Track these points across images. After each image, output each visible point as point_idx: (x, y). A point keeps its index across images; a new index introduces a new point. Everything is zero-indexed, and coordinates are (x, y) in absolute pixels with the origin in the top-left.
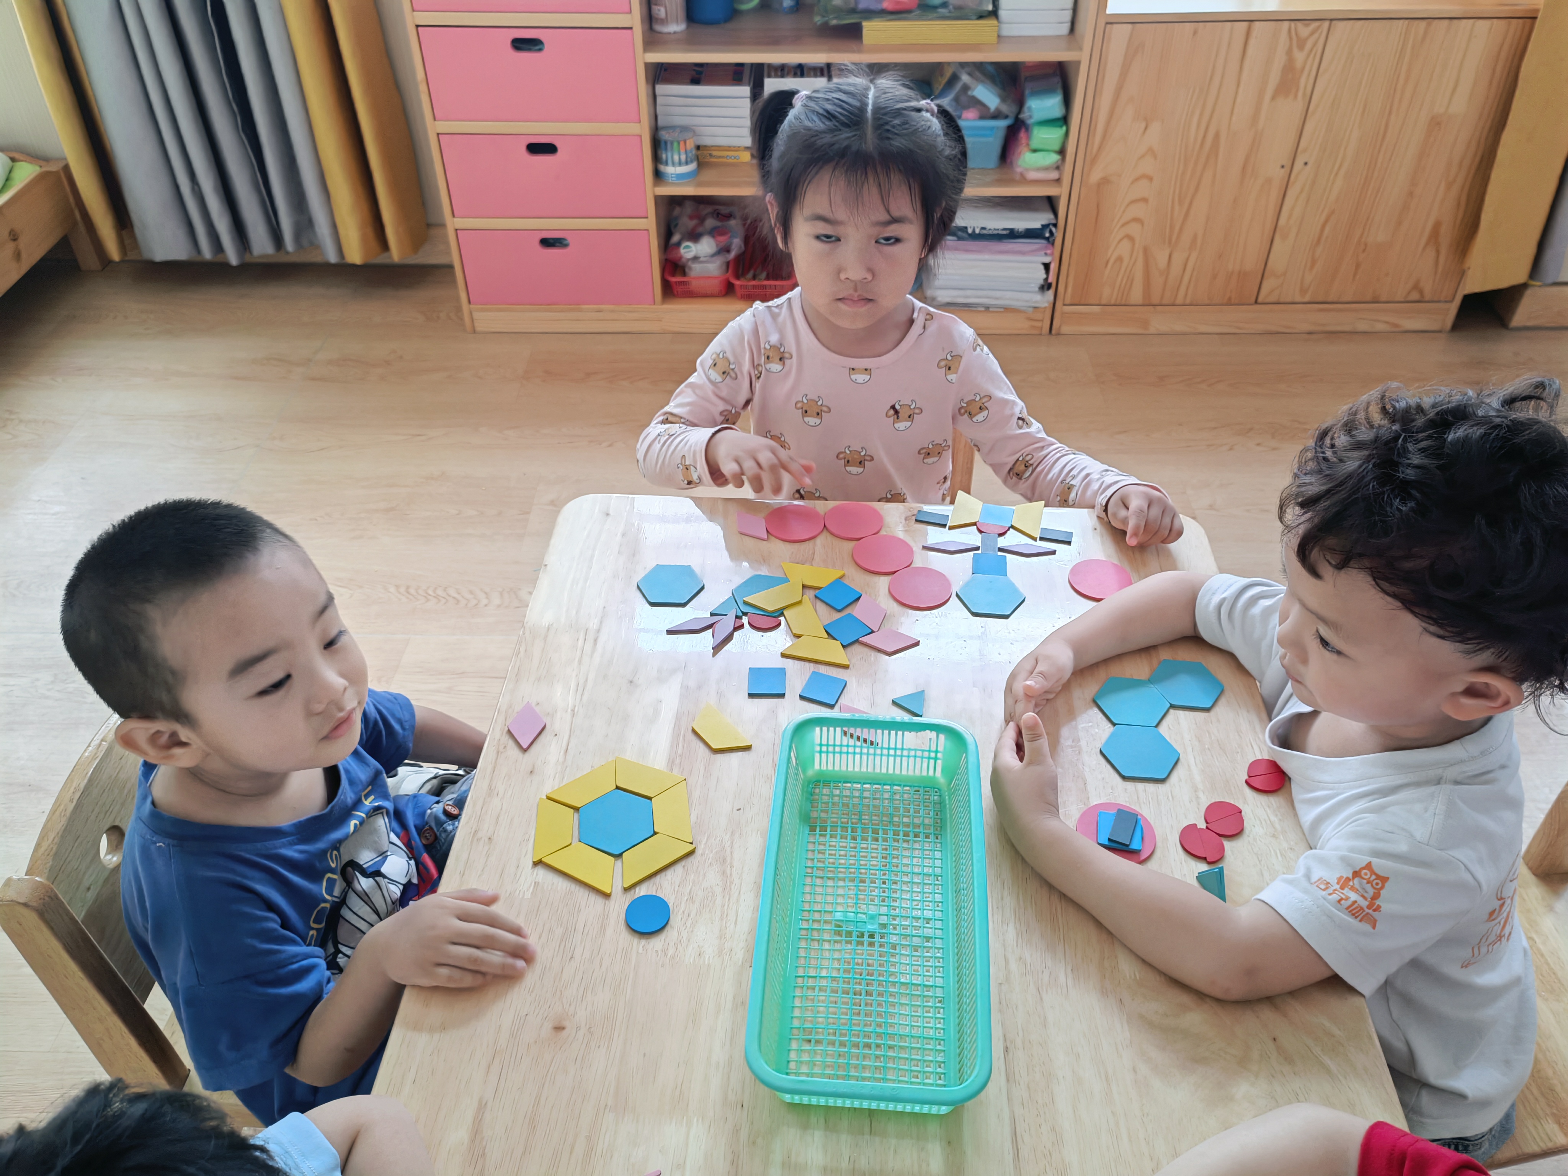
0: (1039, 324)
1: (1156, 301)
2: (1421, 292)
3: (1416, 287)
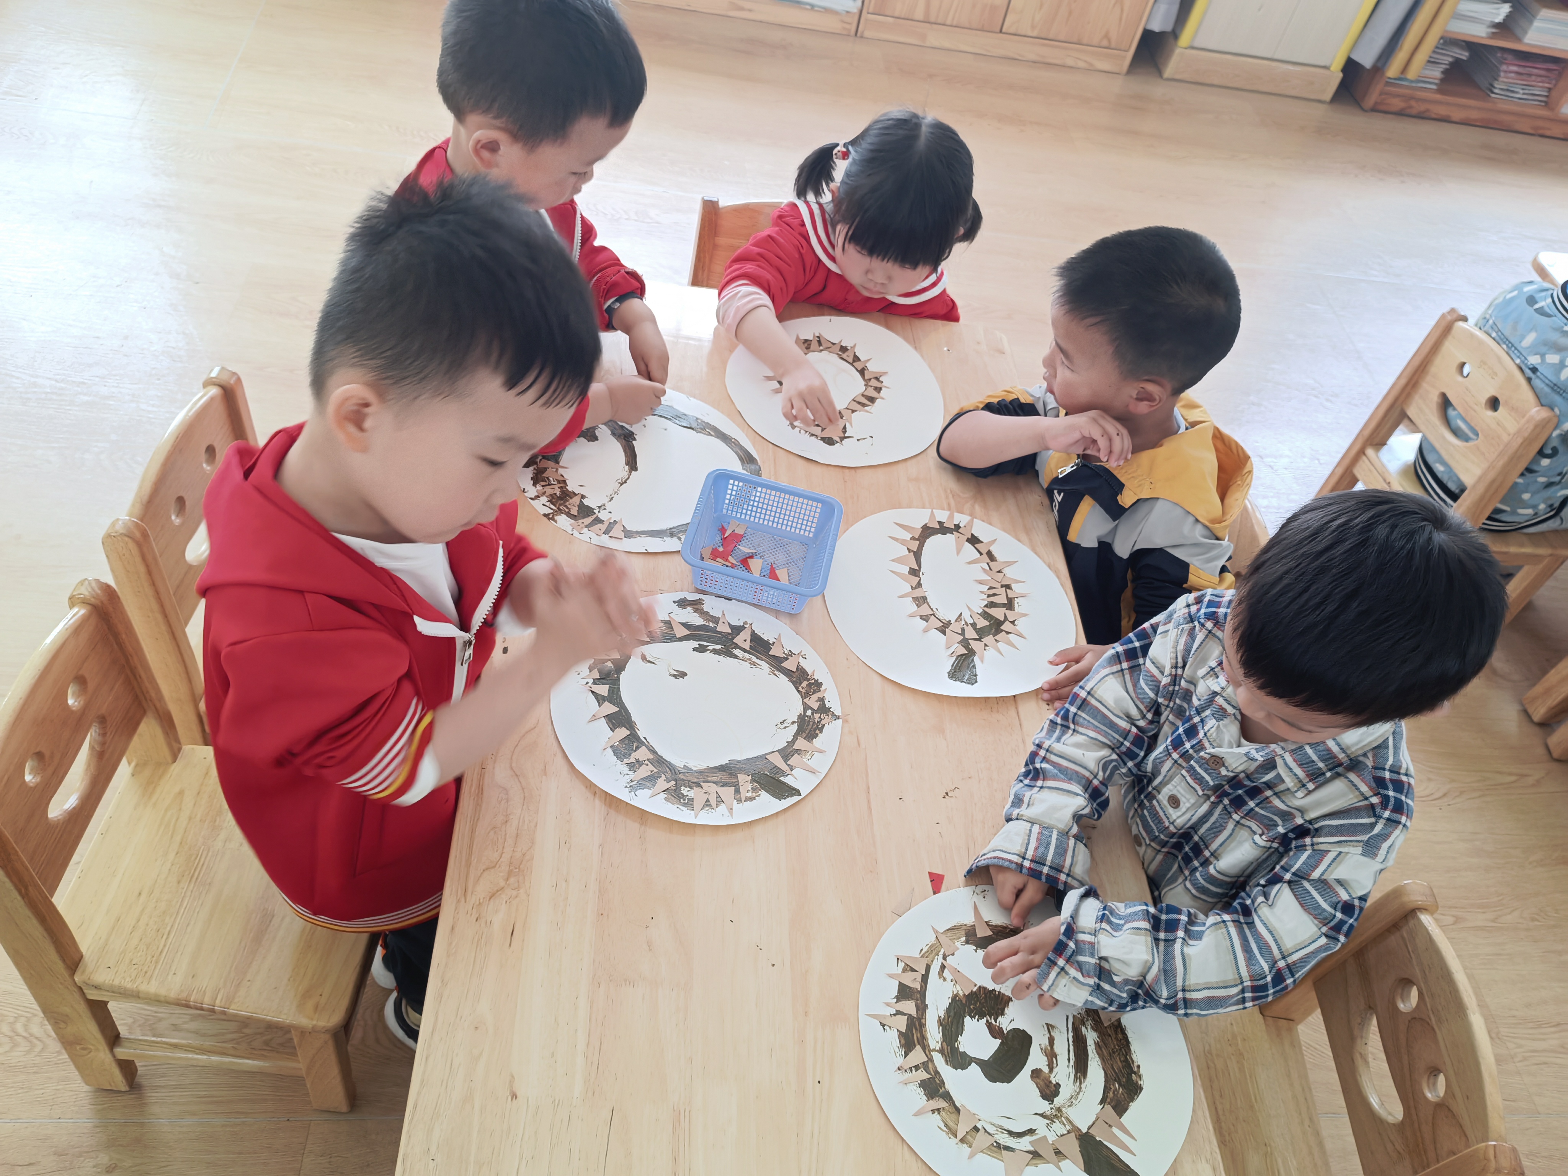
0: (848, 26)
1: (932, 19)
2: (1109, 41)
3: (1107, 36)
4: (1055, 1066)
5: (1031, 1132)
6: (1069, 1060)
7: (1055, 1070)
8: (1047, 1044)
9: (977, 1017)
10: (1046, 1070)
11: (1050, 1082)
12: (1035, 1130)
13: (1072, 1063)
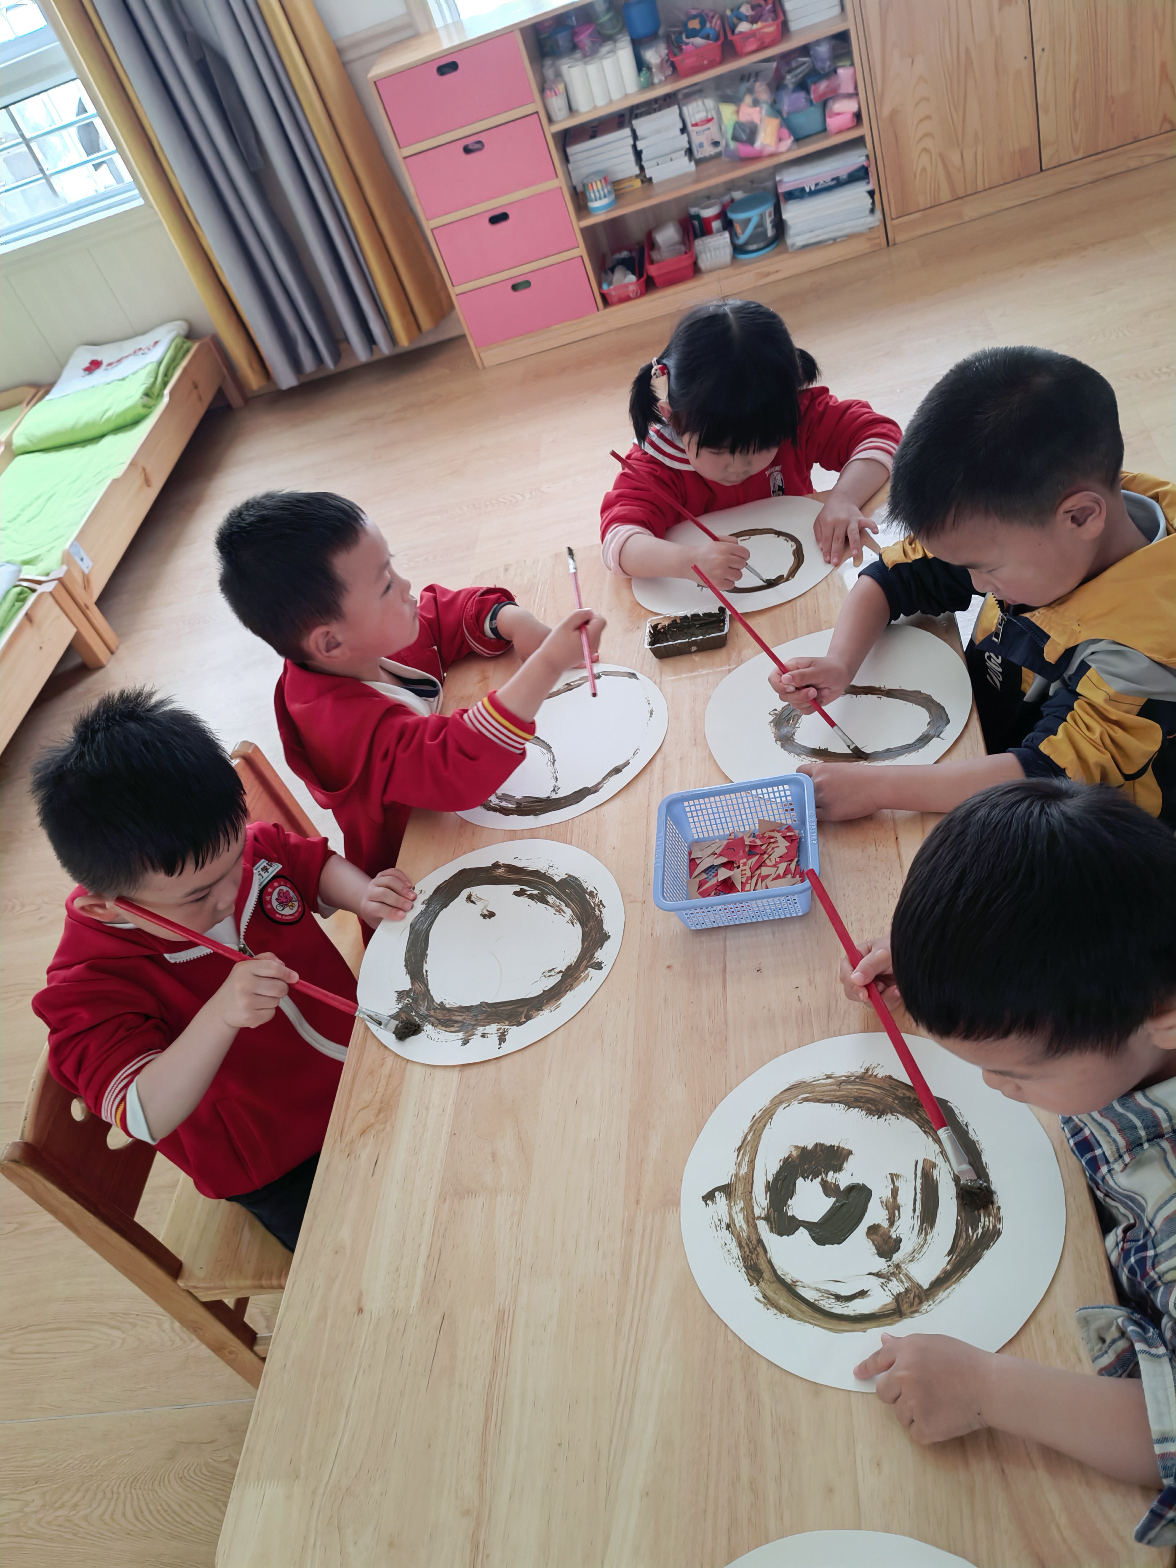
0: (877, 241)
1: (961, 194)
4: (896, 1219)
5: (862, 1294)
6: (914, 1211)
7: (897, 1224)
8: (890, 1195)
9: (810, 1177)
10: (885, 1224)
11: (890, 1237)
12: (867, 1292)
13: (918, 1213)
